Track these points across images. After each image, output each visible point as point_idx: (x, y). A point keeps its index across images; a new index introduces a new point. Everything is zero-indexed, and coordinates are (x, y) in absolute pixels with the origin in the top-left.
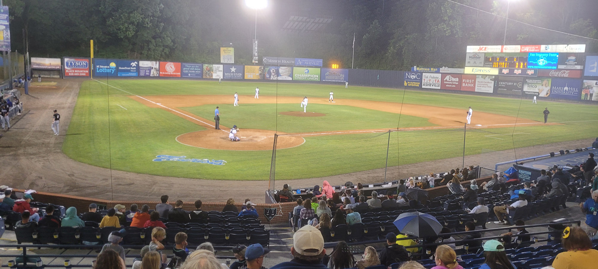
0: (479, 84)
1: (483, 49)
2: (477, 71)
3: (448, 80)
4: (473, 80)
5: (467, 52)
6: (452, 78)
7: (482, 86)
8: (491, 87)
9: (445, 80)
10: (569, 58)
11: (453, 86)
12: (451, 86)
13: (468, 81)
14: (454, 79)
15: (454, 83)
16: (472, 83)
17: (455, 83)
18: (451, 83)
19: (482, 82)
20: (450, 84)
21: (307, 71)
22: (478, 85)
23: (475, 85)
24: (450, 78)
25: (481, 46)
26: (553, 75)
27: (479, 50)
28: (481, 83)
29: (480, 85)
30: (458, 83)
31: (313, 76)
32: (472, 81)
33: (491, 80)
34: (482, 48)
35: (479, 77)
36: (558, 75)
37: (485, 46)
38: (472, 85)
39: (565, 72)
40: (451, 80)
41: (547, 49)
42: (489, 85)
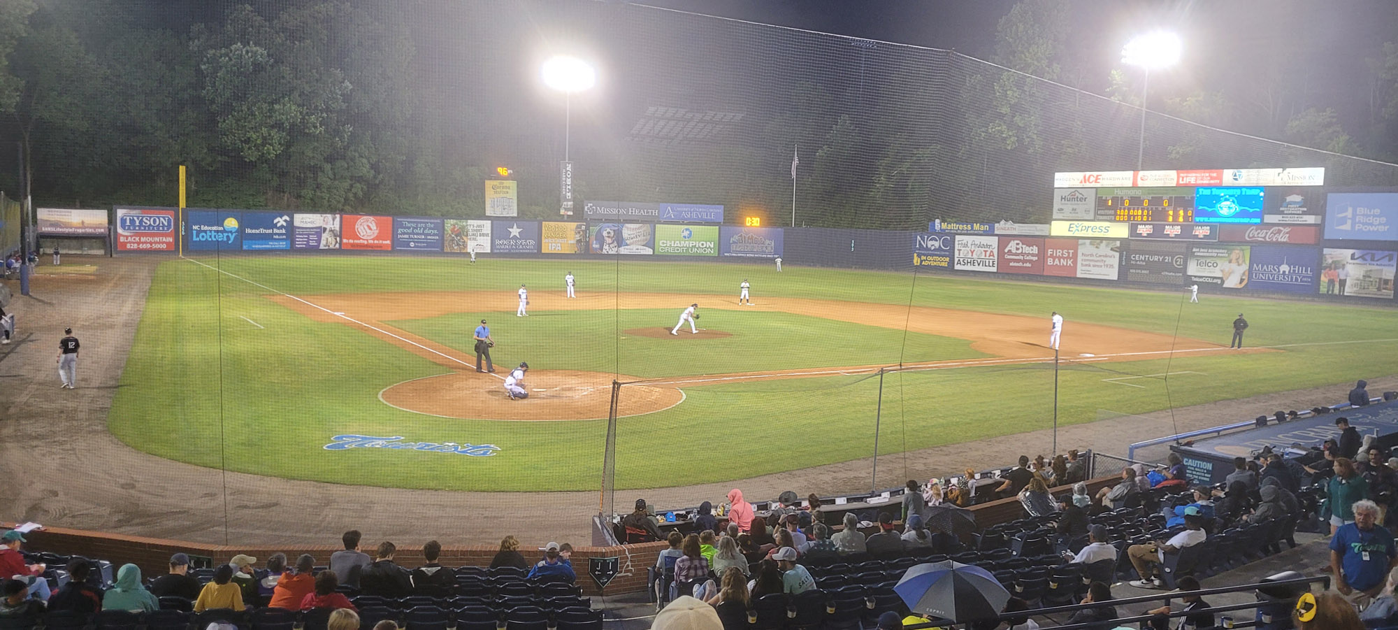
0: (1085, 260)
1: (1092, 179)
2: (1080, 229)
3: (1014, 251)
4: (1071, 251)
5: (1056, 186)
6: (1024, 246)
7: (1092, 263)
8: (1112, 266)
9: (1006, 251)
10: (1289, 199)
11: (1025, 265)
12: (1020, 264)
13: (1059, 253)
14: (1027, 249)
15: (1028, 258)
16: (1068, 258)
17: (1030, 258)
18: (1021, 257)
19: (1092, 255)
20: (1018, 261)
21: (688, 232)
22: (1084, 263)
23: (1075, 262)
24: (1018, 247)
25: (1088, 174)
26: (1253, 237)
27: (1081, 182)
28: (1091, 258)
29: (1087, 263)
30: (1036, 258)
31: (703, 244)
32: (1069, 253)
33: (1112, 249)
34: (1089, 177)
35: (1084, 244)
36: (1264, 238)
37: (1095, 174)
38: (1070, 262)
39: (1279, 231)
40: (1020, 251)
41: (1236, 179)
42: (1109, 261)
